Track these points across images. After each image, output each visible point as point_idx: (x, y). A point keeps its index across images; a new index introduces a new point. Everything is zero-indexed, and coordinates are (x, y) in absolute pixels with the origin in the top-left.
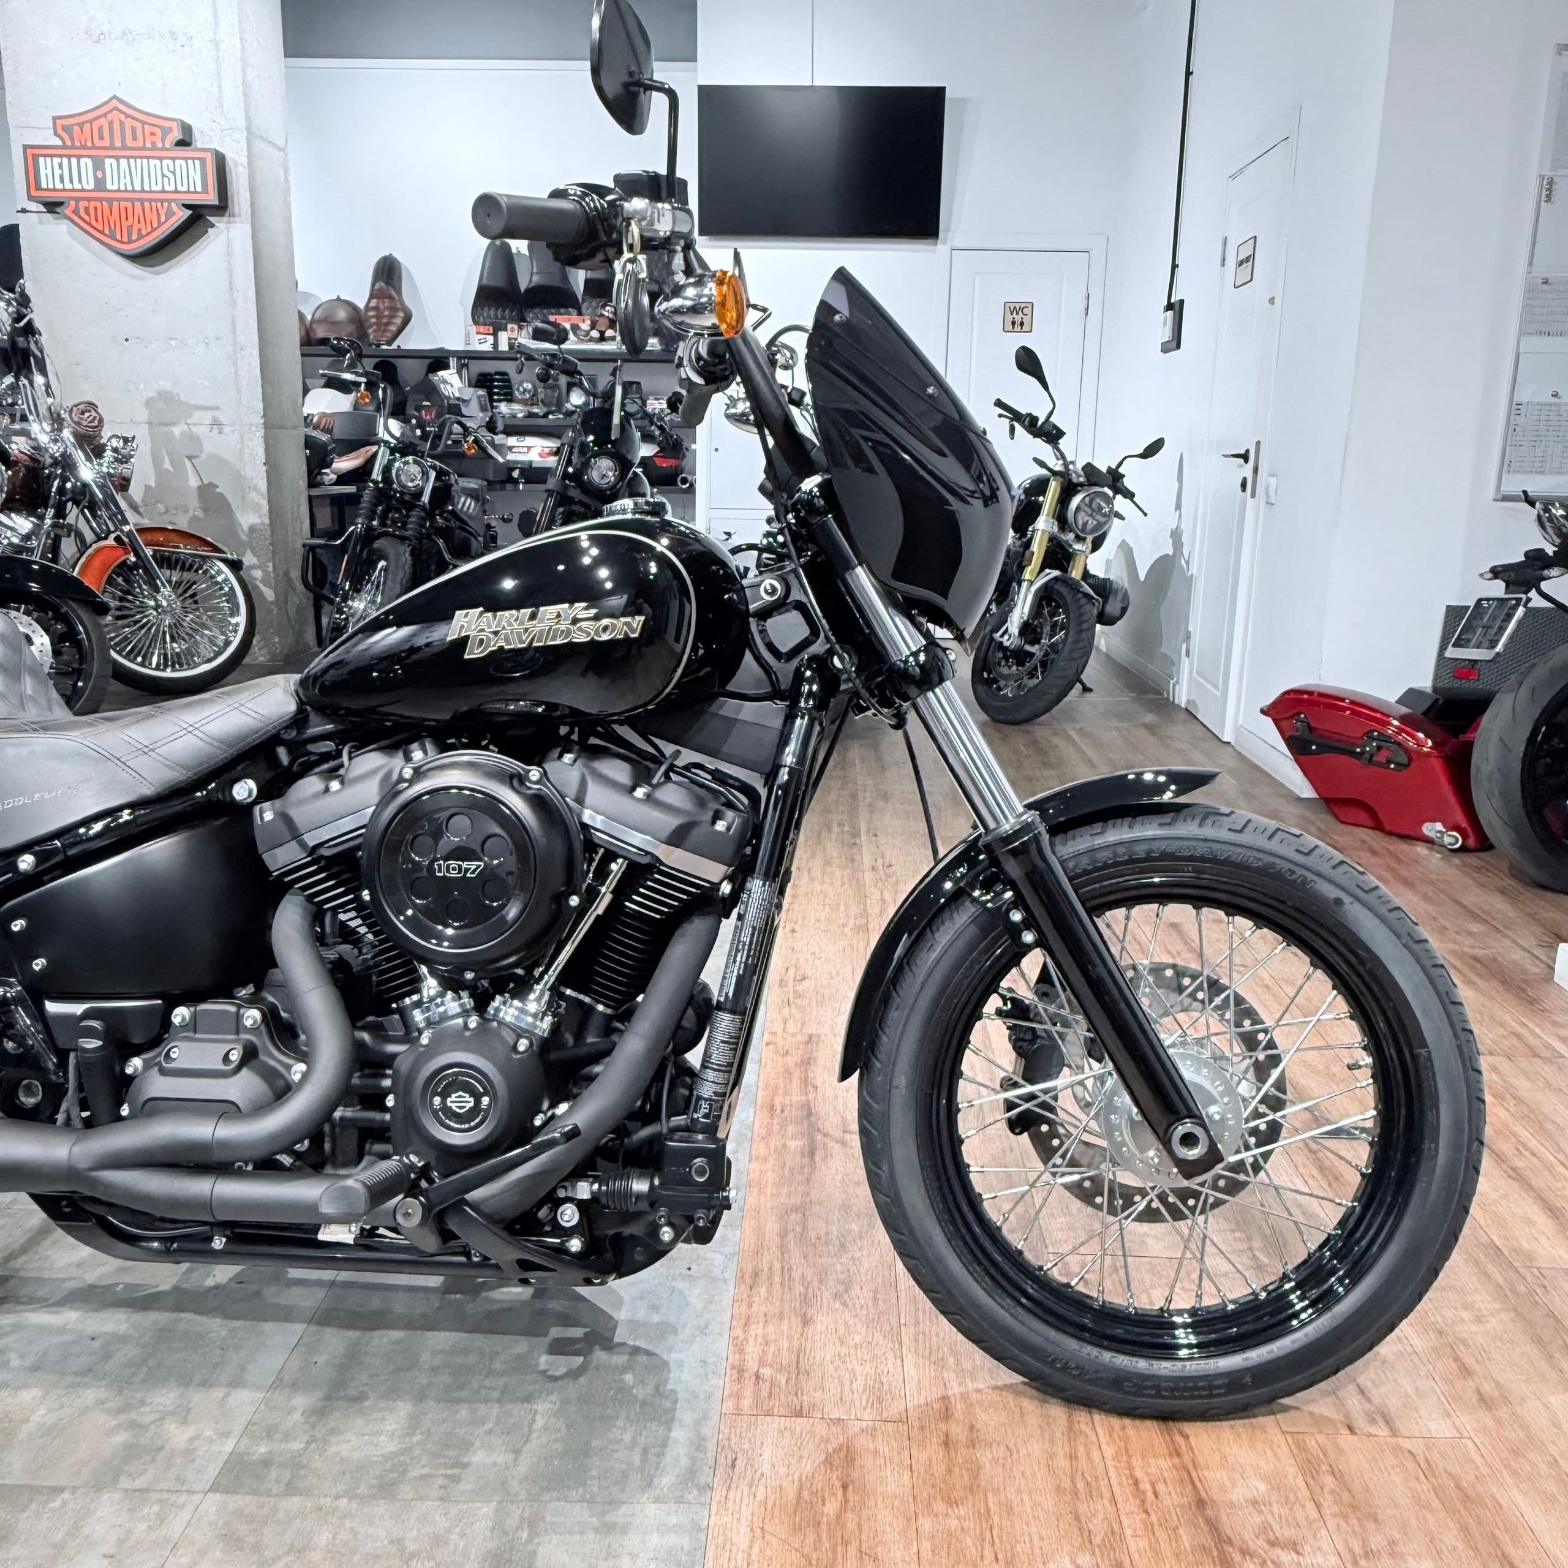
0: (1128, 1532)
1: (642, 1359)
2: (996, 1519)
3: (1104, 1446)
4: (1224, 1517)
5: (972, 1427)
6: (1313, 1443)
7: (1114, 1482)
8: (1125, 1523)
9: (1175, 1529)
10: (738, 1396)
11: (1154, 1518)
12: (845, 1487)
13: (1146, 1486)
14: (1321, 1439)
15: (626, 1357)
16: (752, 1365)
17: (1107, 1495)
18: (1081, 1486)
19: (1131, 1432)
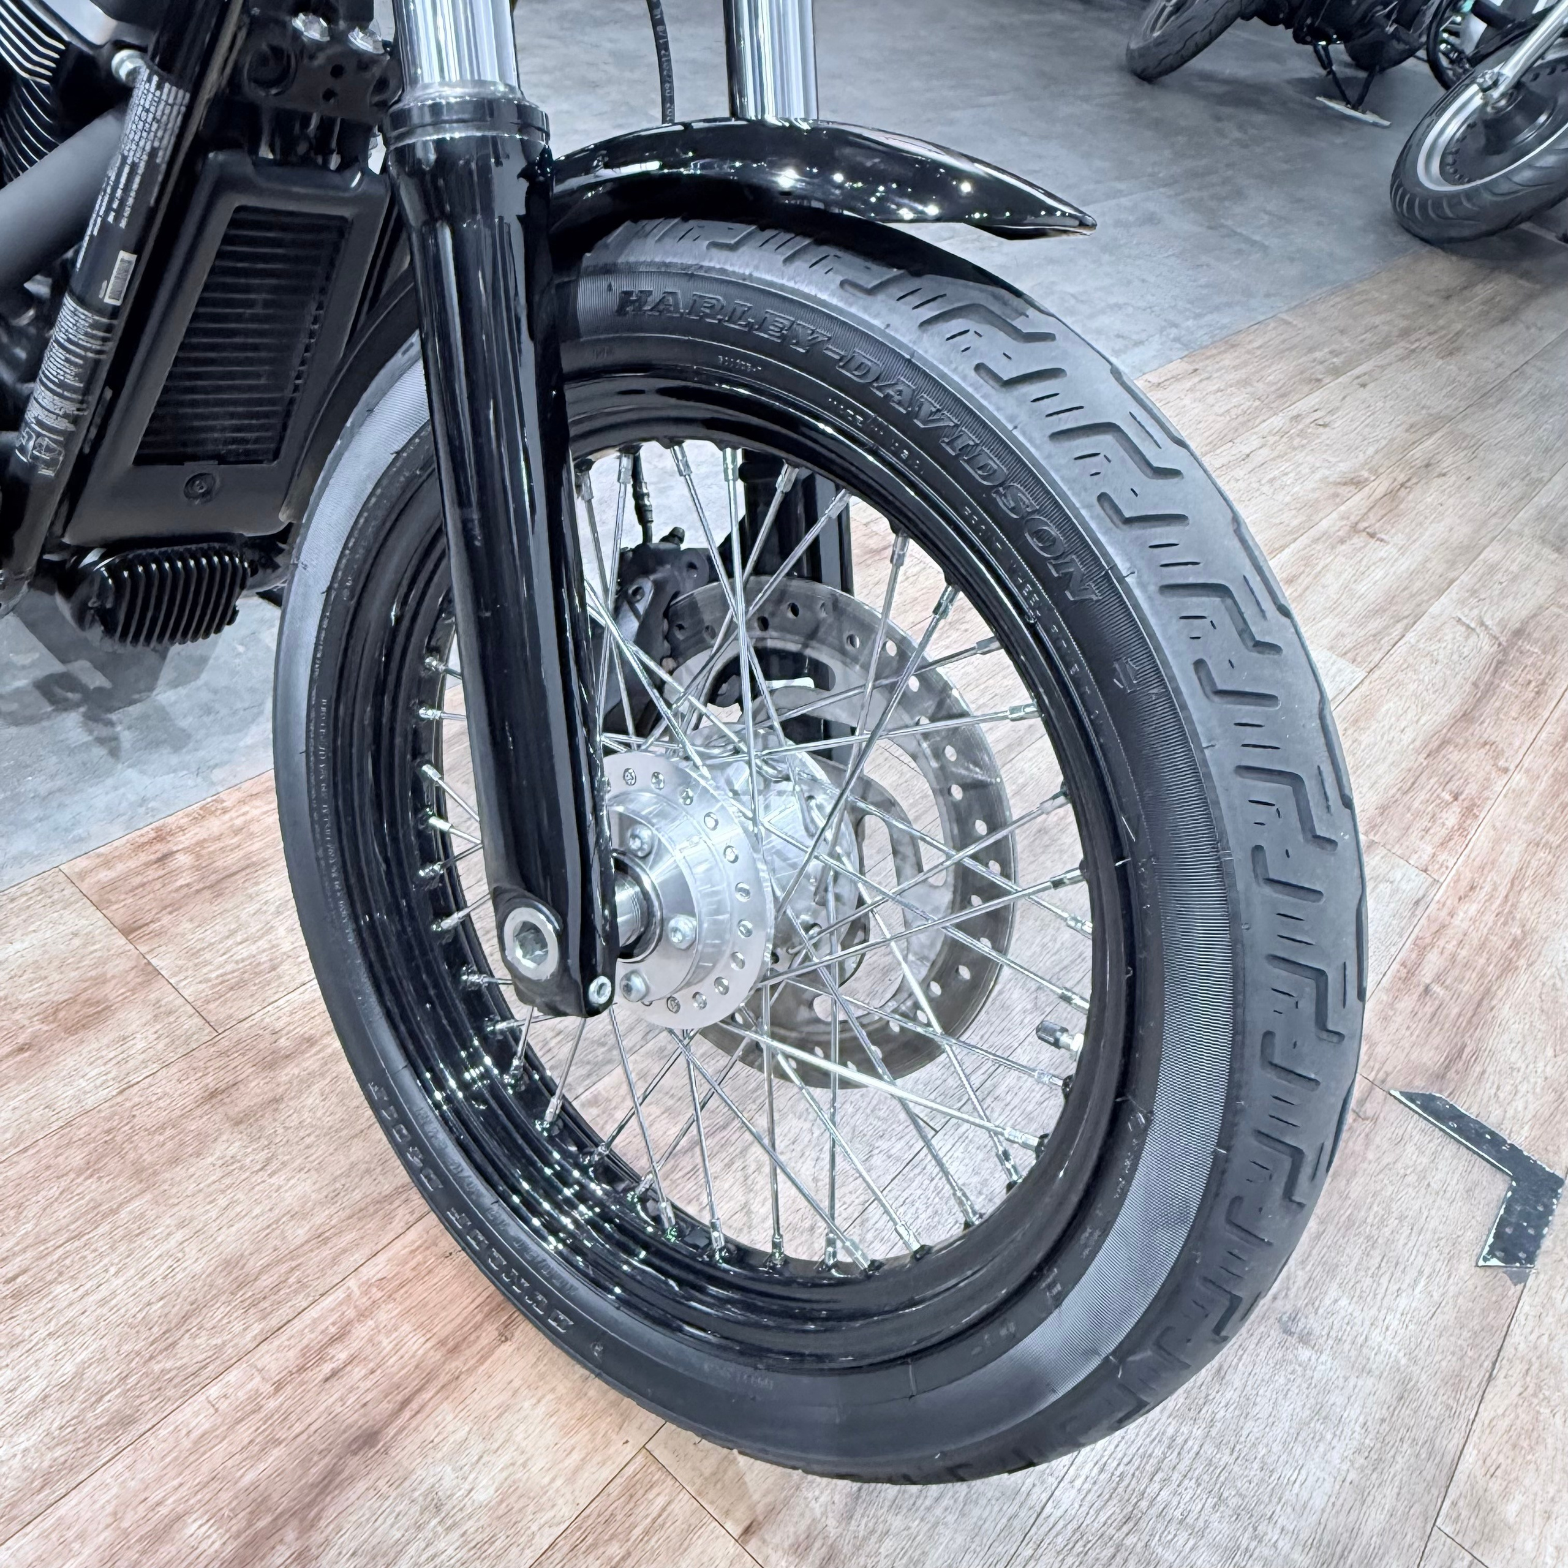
0: (214, 1391)
1: (99, 752)
2: (104, 1228)
3: (382, 1258)
4: (361, 1486)
5: (276, 1100)
6: (661, 1501)
7: (314, 1313)
8: (232, 1376)
9: (278, 1442)
10: (107, 863)
11: (272, 1404)
12: (21, 1050)
13: (341, 1354)
14: (683, 1506)
15: (86, 738)
16: (185, 840)
17: (274, 1321)
18: (266, 1281)
19: (447, 1270)
